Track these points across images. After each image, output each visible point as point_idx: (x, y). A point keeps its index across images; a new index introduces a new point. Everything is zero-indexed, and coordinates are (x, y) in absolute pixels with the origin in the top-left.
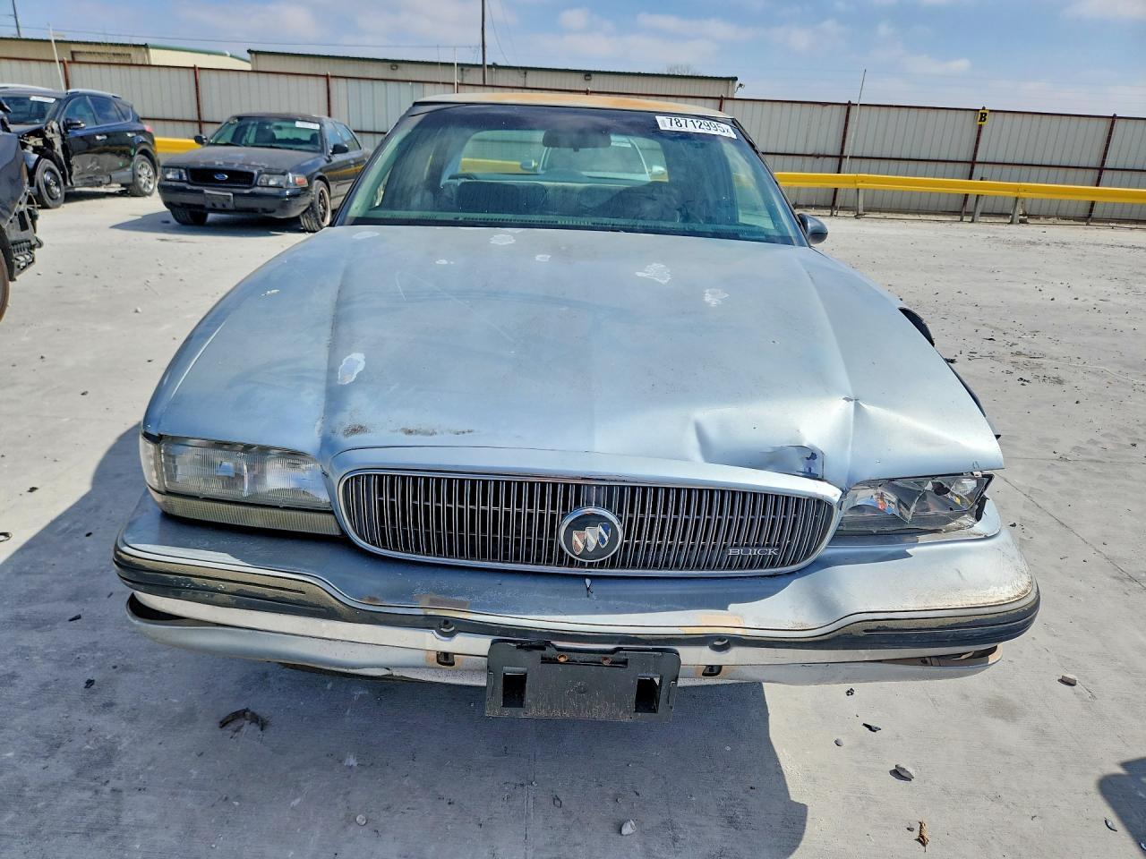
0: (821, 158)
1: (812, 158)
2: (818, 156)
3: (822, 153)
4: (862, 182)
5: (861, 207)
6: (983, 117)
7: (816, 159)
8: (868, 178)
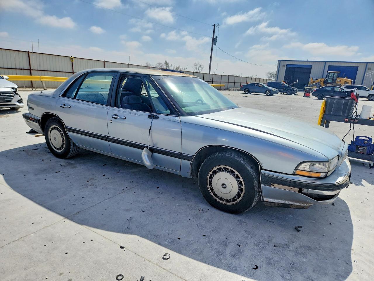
0: (23, 70)
1: (19, 70)
2: (21, 69)
3: (23, 68)
4: (43, 78)
5: (45, 87)
6: (72, 59)
7: (21, 70)
8: (44, 77)
